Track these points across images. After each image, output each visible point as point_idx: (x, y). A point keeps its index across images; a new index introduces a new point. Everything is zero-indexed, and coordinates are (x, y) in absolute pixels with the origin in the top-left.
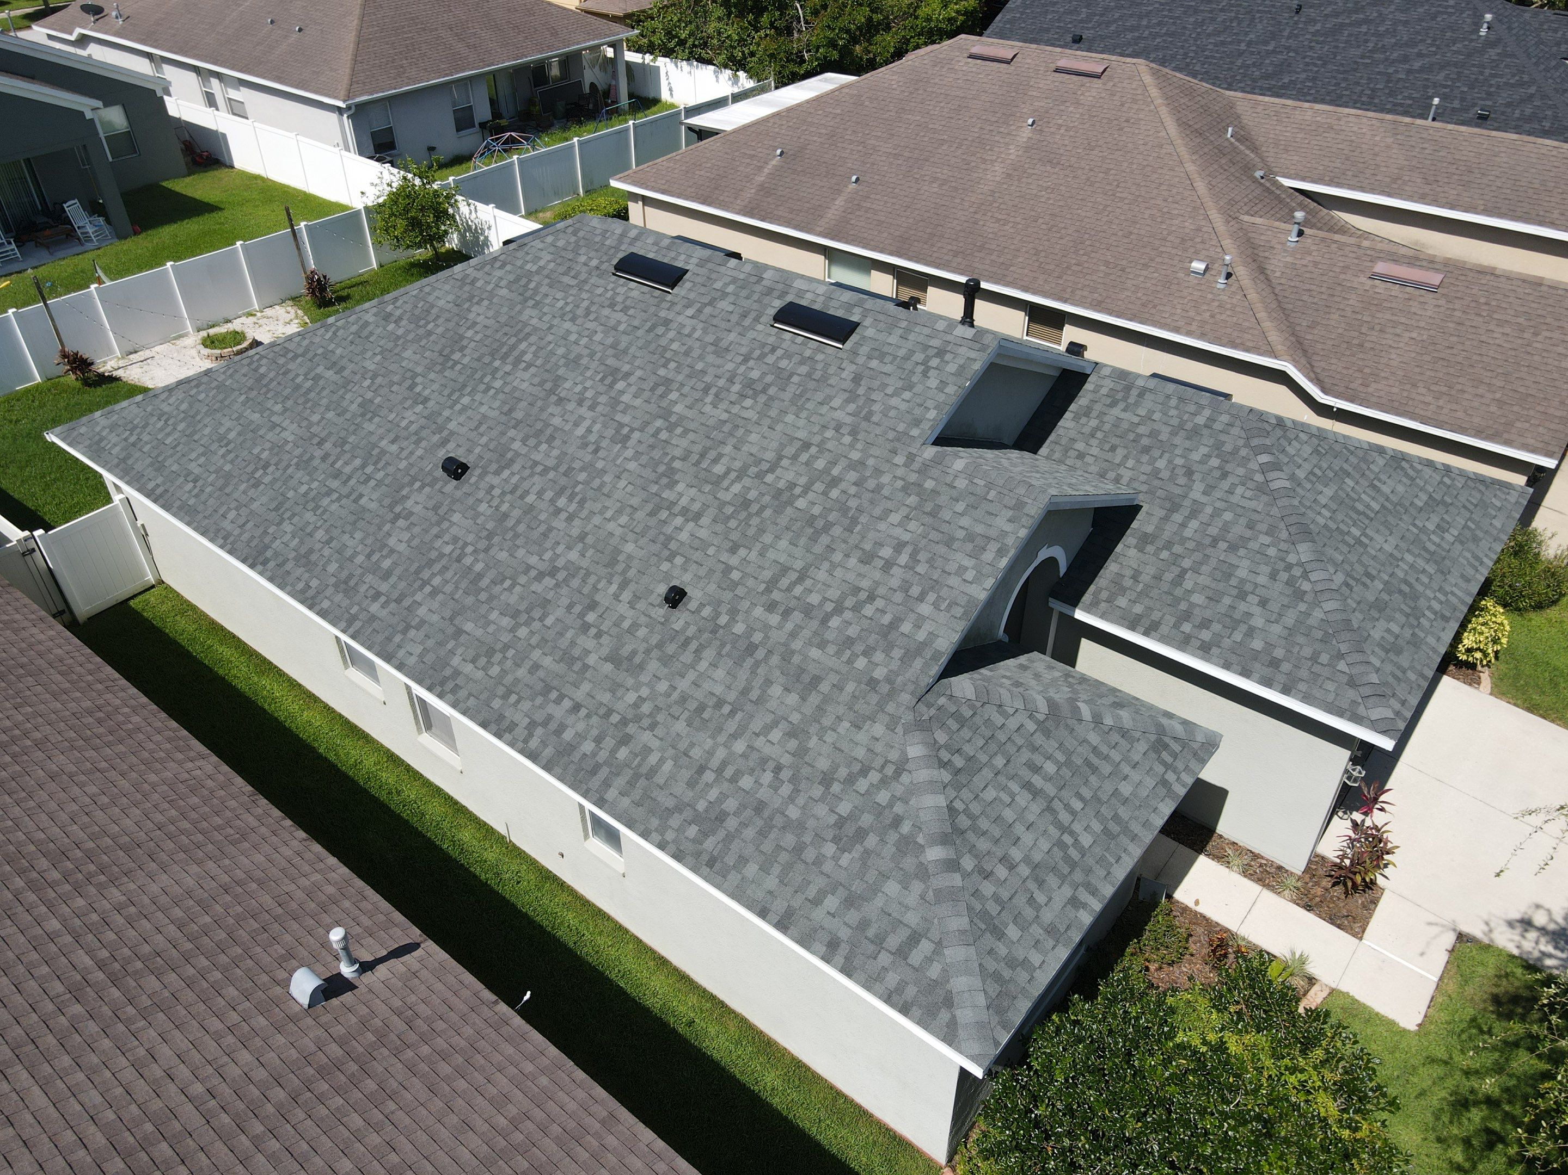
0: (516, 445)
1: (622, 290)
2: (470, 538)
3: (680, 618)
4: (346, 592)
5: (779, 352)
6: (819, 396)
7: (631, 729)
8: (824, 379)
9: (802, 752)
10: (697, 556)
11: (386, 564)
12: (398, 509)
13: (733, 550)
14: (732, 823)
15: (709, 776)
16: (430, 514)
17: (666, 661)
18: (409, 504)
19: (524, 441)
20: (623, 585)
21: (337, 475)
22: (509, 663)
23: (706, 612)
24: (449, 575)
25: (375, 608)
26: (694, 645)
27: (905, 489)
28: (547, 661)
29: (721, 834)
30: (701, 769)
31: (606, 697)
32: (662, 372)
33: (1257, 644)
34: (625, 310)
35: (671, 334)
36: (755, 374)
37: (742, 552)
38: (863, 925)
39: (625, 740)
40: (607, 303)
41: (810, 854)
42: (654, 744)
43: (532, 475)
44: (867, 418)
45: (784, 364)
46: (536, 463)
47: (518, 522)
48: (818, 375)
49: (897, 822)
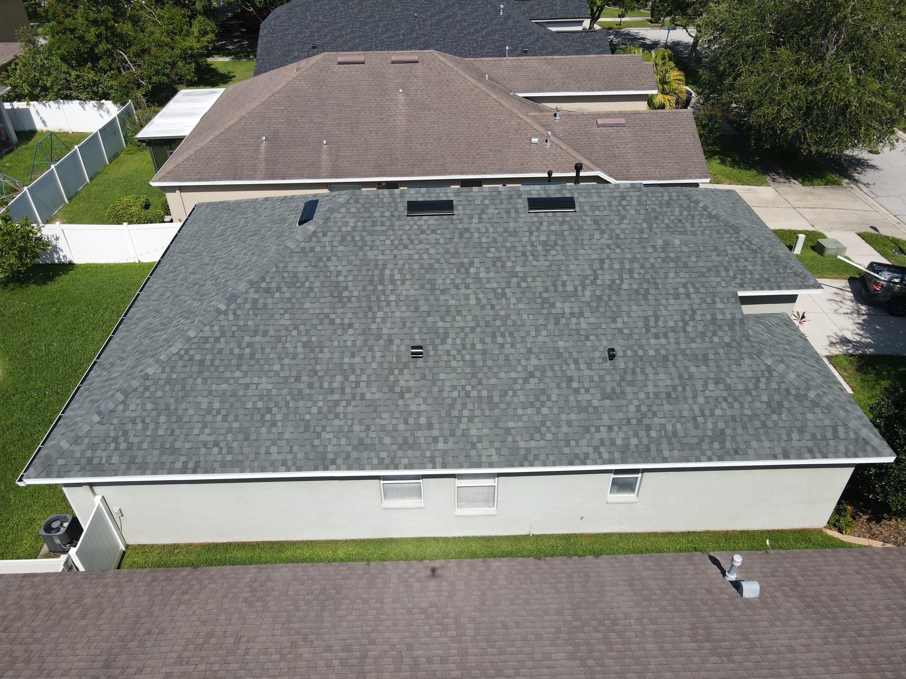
0: (440, 324)
1: (422, 222)
2: (463, 382)
3: (620, 363)
4: (411, 448)
5: (545, 224)
6: (586, 236)
7: (646, 421)
8: (580, 228)
9: (728, 388)
10: (599, 331)
11: (423, 420)
12: (397, 389)
13: (614, 321)
14: (729, 432)
15: (700, 420)
16: (422, 382)
17: (632, 384)
18: (402, 383)
19: (442, 319)
20: (576, 362)
21: (332, 391)
22: (553, 429)
23: (629, 353)
24: (470, 406)
25: (441, 445)
26: (638, 371)
27: (664, 261)
28: (573, 416)
29: (729, 439)
30: (694, 419)
31: (620, 415)
32: (489, 255)
33: (757, 276)
34: (434, 232)
35: (476, 235)
36: (543, 238)
37: (619, 320)
38: (814, 436)
39: (649, 428)
40: (419, 232)
41: (770, 424)
42: (663, 421)
43: (466, 335)
44: (618, 237)
45: (553, 228)
46: (462, 329)
47: (484, 361)
48: (575, 227)
49: (788, 391)
